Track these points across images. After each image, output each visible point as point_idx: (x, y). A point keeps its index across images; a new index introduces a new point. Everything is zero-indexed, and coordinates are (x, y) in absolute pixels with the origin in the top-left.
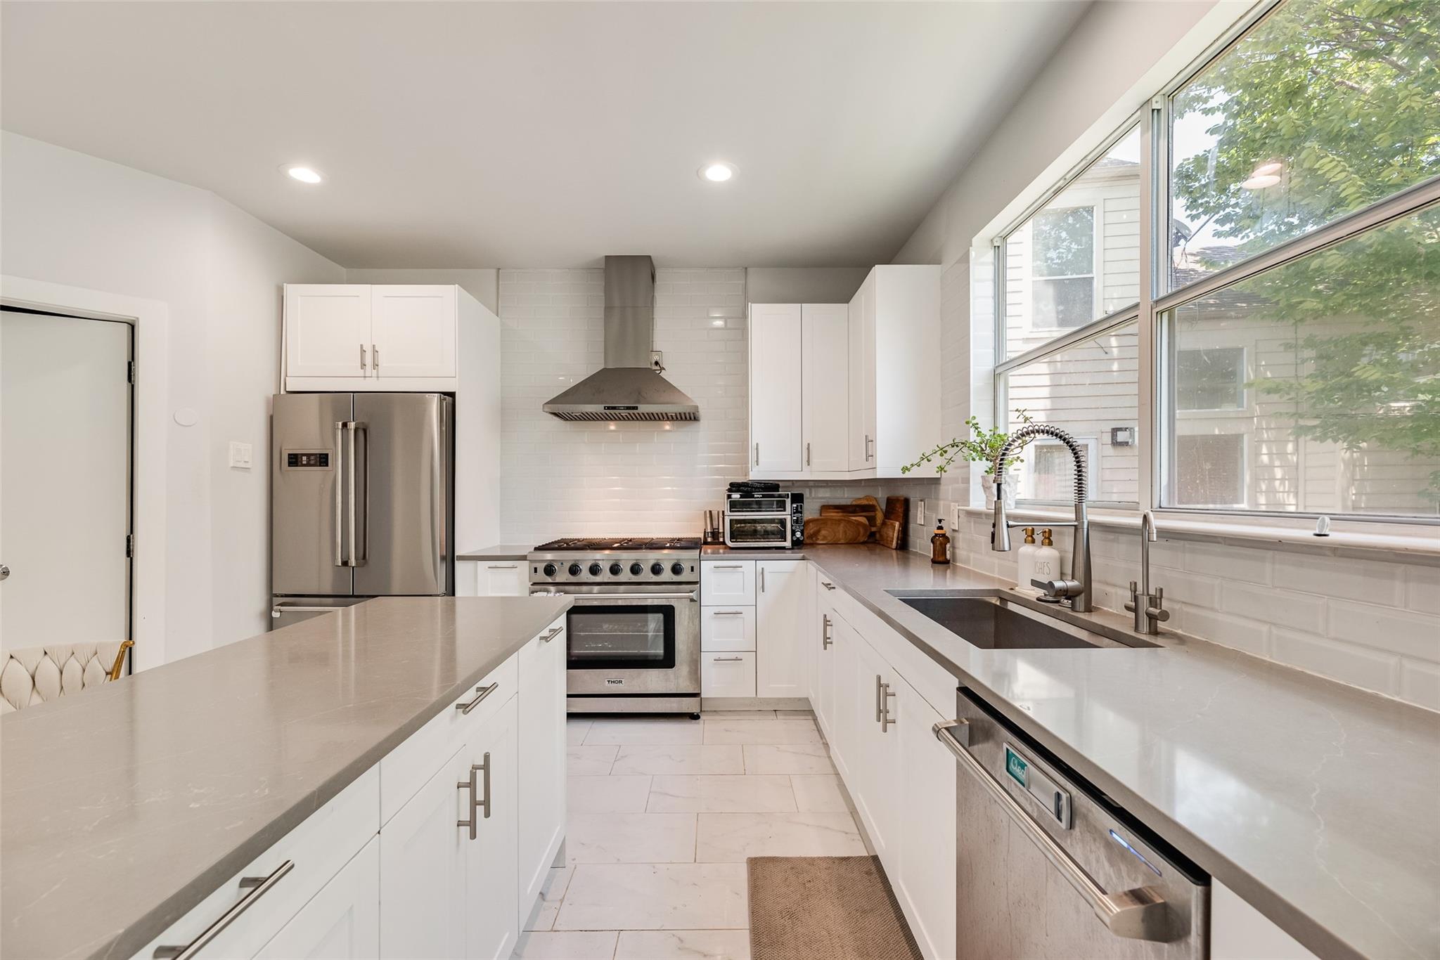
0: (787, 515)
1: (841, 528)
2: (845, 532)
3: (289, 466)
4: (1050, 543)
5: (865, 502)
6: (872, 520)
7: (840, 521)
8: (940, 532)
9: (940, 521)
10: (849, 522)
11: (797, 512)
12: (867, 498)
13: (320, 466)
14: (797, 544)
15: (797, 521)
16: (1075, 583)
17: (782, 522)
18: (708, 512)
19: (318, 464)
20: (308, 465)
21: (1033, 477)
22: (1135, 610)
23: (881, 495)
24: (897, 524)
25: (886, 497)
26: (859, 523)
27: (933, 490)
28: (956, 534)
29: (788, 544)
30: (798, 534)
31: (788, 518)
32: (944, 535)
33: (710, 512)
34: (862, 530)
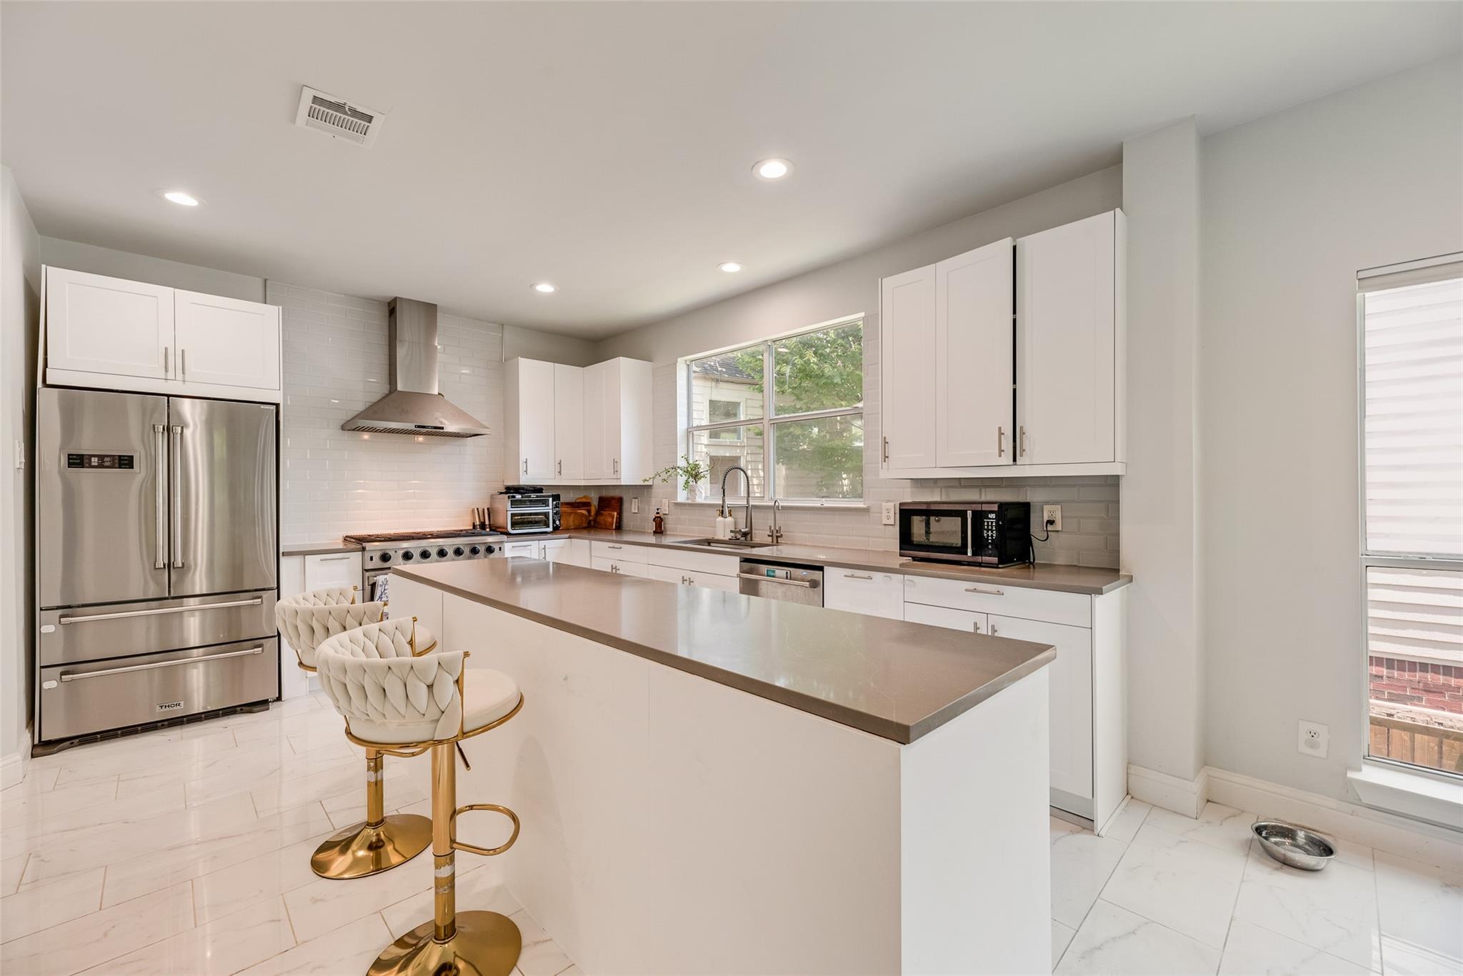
0: (549, 509)
1: (572, 518)
2: (574, 521)
3: (69, 467)
4: (731, 515)
5: (584, 500)
6: (589, 511)
7: (571, 513)
8: (658, 515)
9: (658, 509)
10: (577, 513)
11: (556, 507)
12: (585, 497)
13: (120, 468)
14: (556, 529)
15: (556, 514)
16: (747, 530)
17: (546, 515)
18: (476, 510)
19: (117, 465)
20: (101, 466)
21: (709, 485)
22: (772, 536)
23: (594, 498)
24: (616, 513)
25: (598, 496)
26: (583, 514)
27: (646, 493)
28: (665, 516)
29: (550, 529)
30: (558, 522)
31: (551, 511)
32: (660, 517)
33: (478, 509)
34: (584, 519)
